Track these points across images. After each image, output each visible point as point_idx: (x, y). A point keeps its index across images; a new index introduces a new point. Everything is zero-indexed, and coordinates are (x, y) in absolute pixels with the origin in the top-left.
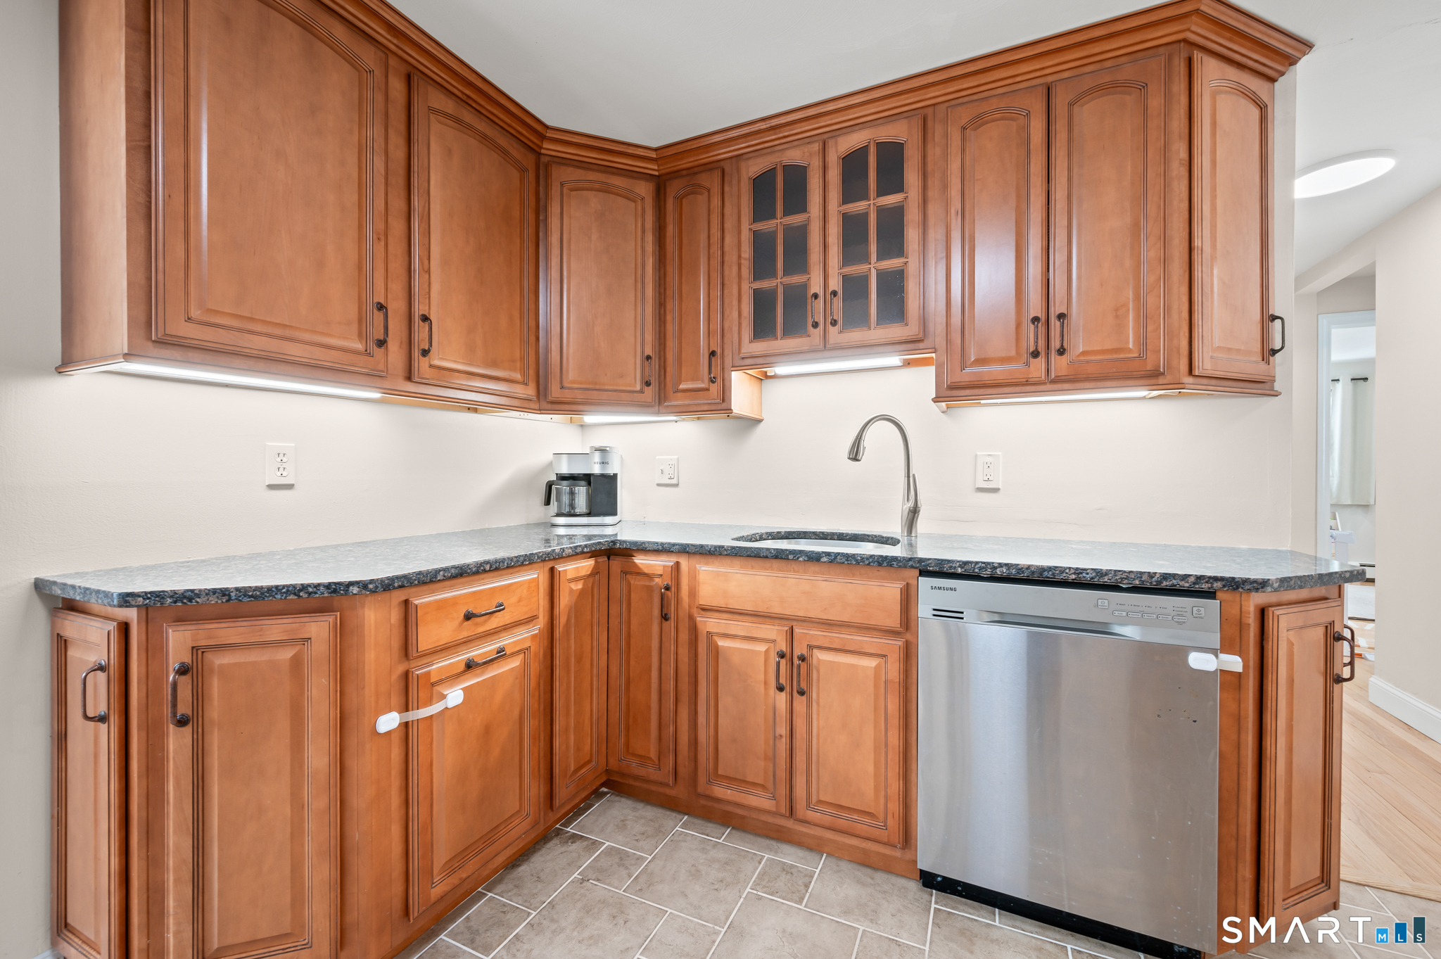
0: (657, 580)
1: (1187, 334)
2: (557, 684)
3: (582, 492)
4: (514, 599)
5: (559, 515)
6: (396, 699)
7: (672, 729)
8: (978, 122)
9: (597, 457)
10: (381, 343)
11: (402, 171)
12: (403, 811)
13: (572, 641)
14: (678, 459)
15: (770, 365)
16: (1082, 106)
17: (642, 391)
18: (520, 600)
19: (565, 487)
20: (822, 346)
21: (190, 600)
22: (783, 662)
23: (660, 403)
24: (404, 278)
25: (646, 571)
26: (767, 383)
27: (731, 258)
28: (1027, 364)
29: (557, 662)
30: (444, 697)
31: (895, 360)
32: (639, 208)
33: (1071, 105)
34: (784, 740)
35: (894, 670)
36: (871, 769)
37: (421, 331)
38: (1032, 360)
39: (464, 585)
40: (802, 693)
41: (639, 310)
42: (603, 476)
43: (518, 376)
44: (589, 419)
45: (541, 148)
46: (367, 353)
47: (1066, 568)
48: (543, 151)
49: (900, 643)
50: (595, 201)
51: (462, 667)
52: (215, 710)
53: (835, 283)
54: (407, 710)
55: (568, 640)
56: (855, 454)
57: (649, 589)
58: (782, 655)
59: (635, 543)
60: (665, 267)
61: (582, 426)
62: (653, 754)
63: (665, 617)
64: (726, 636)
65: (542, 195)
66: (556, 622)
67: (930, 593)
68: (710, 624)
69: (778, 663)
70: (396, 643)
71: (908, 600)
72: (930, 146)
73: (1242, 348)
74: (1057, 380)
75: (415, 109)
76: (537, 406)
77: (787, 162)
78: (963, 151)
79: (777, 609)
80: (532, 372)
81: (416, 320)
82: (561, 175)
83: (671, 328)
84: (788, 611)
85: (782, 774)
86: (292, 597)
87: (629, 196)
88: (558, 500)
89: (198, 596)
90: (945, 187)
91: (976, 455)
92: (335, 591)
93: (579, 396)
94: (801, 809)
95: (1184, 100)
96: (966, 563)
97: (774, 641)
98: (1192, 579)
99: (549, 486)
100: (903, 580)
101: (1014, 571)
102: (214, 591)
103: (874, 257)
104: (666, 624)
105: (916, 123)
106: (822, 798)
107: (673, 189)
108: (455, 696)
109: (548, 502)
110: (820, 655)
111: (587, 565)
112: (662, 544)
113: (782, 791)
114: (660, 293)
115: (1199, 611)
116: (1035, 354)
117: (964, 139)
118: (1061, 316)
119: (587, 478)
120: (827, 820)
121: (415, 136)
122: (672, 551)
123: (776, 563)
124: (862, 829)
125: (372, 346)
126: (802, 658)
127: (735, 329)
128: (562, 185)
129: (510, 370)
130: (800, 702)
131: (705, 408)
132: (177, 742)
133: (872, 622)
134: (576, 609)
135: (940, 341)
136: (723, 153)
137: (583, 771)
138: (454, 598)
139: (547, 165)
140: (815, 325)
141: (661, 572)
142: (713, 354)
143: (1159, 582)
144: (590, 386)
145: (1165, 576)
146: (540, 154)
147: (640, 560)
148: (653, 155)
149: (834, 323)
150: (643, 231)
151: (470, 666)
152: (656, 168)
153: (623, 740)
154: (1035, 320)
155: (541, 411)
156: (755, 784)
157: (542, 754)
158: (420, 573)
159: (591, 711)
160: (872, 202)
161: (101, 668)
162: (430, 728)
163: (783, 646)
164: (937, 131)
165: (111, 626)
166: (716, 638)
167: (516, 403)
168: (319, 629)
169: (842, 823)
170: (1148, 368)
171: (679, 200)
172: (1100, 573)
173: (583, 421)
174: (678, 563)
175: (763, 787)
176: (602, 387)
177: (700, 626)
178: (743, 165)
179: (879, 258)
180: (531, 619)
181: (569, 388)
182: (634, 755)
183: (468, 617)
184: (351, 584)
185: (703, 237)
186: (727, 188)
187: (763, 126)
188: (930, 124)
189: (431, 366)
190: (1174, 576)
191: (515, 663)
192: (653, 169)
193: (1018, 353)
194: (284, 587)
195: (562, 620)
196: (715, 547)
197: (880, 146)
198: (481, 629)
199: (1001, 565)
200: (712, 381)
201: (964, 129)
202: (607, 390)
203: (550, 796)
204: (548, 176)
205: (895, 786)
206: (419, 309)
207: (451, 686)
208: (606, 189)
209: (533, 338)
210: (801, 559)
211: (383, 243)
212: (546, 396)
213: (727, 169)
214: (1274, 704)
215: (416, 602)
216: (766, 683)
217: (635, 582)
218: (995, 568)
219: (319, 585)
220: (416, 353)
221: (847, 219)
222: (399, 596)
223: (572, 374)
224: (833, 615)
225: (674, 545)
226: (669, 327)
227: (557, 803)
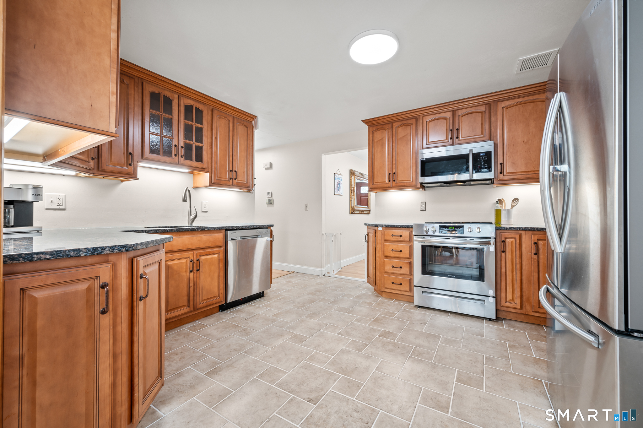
8: (220, 117)
9: (31, 191)
16: (239, 125)
17: (90, 162)
31: (187, 171)
34: (192, 287)
36: (216, 284)
38: (230, 180)
40: (197, 271)
53: (182, 144)
56: (185, 199)
58: (191, 261)
64: (172, 260)
67: (231, 235)
69: (189, 264)
71: (226, 237)
74: (234, 185)
77: (165, 94)
78: (217, 122)
84: (194, 247)
85: (191, 298)
91: (202, 202)
94: (197, 306)
96: (237, 226)
97: (189, 257)
100: (225, 233)
101: (245, 227)
106: (204, 299)
110: (202, 258)
113: (191, 303)
115: (268, 231)
117: (217, 119)
118: (235, 171)
119: (13, 203)
124: (214, 301)
126: (197, 260)
127: (140, 146)
130: (197, 274)
133: (216, 245)
135: (210, 170)
140: (176, 155)
142: (130, 154)
143: (263, 227)
149: (182, 157)
154: (231, 171)
160: (194, 124)
163: (192, 258)
164: (210, 113)
169: (208, 303)
170: (248, 186)
175: (184, 305)
179: (196, 141)
185: (124, 102)
200: (130, 165)
201: (217, 116)
210: (199, 230)
216: (186, 271)
218: (242, 227)
221: (186, 124)
224: (206, 245)
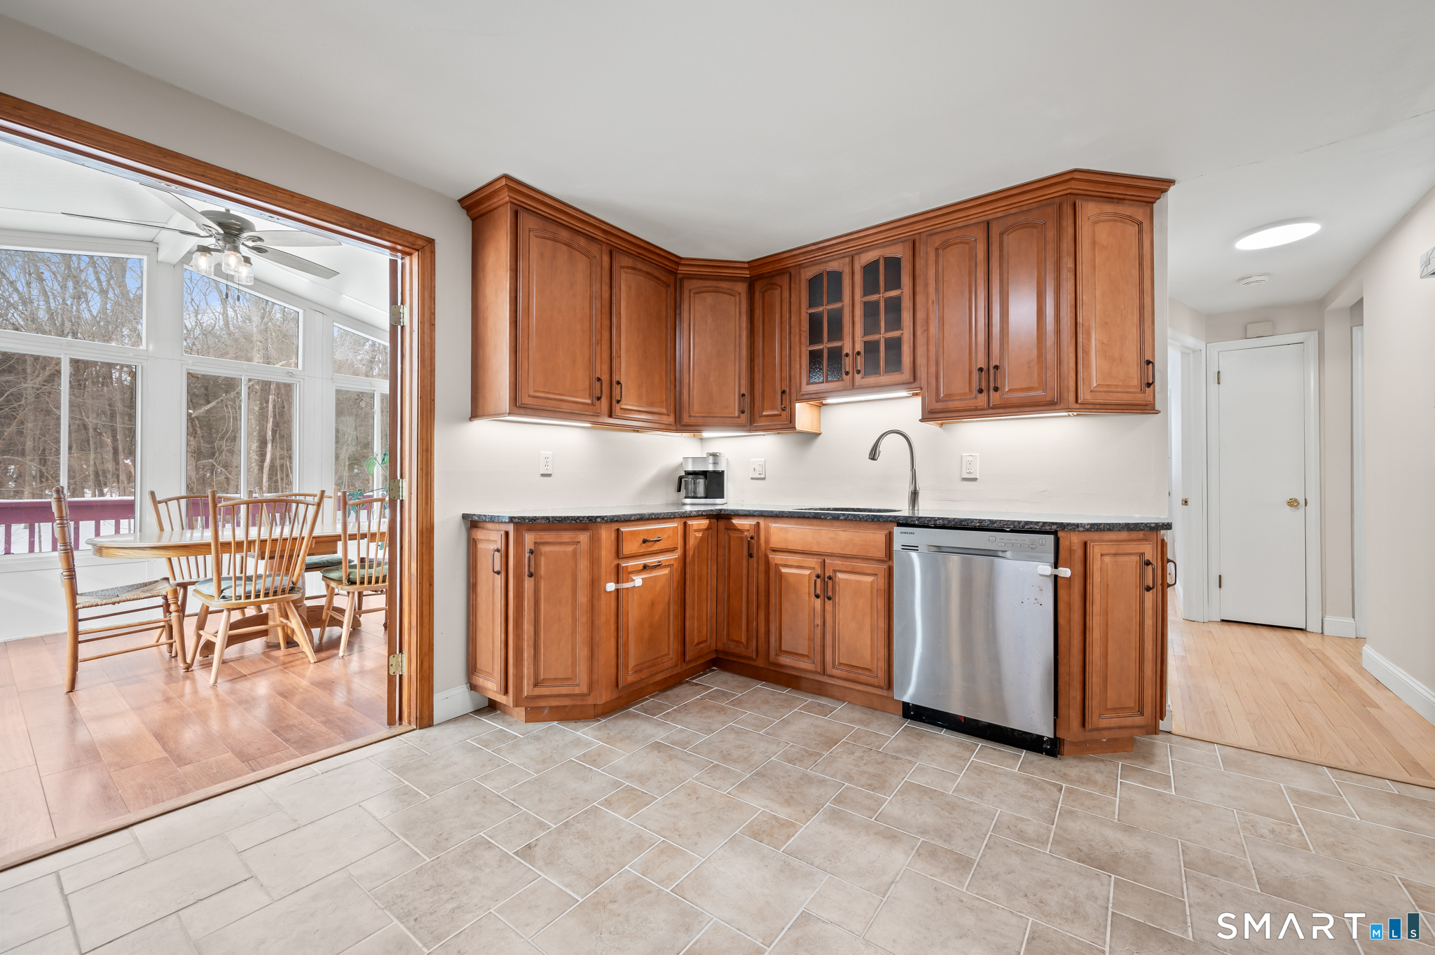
0: (746, 533)
1: (1074, 378)
2: (688, 589)
3: (701, 482)
4: (665, 536)
5: (686, 498)
6: (613, 577)
7: (755, 624)
8: (946, 245)
9: (711, 459)
10: (599, 399)
11: (608, 304)
12: (616, 633)
13: (696, 567)
14: (765, 461)
15: (824, 398)
16: (1008, 235)
17: (739, 417)
18: (669, 537)
19: (690, 478)
20: (851, 387)
21: (535, 521)
22: (819, 580)
23: (751, 424)
24: (608, 362)
25: (739, 528)
26: (823, 408)
27: (795, 330)
28: (976, 398)
29: (688, 576)
30: (634, 580)
32: (738, 299)
33: (1001, 234)
34: (819, 627)
35: (881, 582)
36: (869, 642)
37: (616, 389)
38: (979, 395)
39: (642, 525)
40: (829, 598)
41: (737, 365)
42: (715, 472)
43: (664, 411)
44: (705, 434)
45: (678, 270)
46: (593, 404)
47: (974, 520)
48: (679, 272)
49: (885, 567)
50: (709, 298)
51: (641, 567)
52: (543, 571)
53: (859, 347)
54: (618, 583)
55: (694, 565)
56: (873, 455)
57: (741, 539)
58: (818, 577)
59: (733, 511)
60: (754, 336)
61: (702, 439)
62: (744, 640)
63: (751, 556)
64: (786, 566)
65: (678, 299)
66: (687, 553)
67: (901, 536)
68: (777, 558)
69: (815, 581)
70: (613, 549)
71: (889, 539)
72: (917, 259)
73: (1120, 384)
74: (994, 407)
75: (614, 269)
76: (675, 429)
77: (829, 269)
78: (937, 262)
79: (815, 549)
80: (672, 408)
81: (614, 383)
82: (689, 285)
83: (758, 376)
84: (822, 550)
85: (818, 648)
86: (574, 522)
87: (731, 293)
88: (686, 488)
89: (538, 519)
90: (926, 285)
91: (962, 456)
92: (591, 520)
93: (700, 421)
94: (829, 670)
95: (1071, 231)
96: (920, 518)
97: (814, 568)
98: (1041, 524)
99: (680, 478)
100: (888, 529)
101: (946, 522)
102: (544, 517)
103: (883, 330)
104: (751, 560)
105: (909, 246)
106: (841, 661)
107: (758, 287)
108: (638, 581)
109: (679, 490)
110: (840, 575)
111: (704, 523)
112: (749, 511)
113: (818, 658)
114: (751, 353)
115: (1042, 541)
116: (981, 391)
117: (937, 256)
118: (996, 367)
119: (704, 474)
120: (844, 674)
121: (614, 284)
122: (754, 516)
123: (815, 522)
124: (863, 678)
125: (595, 400)
126: (830, 578)
127: (798, 376)
128: (690, 291)
129: (660, 407)
130: (829, 604)
131: (779, 427)
132: (528, 584)
133: (870, 555)
134: (699, 547)
135: (924, 383)
136: (790, 263)
137: (702, 645)
138: (638, 530)
139: (681, 280)
140: (847, 373)
141: (748, 528)
142: (783, 392)
143: (1023, 527)
144: (707, 415)
145: (1027, 523)
146: (677, 273)
147: (735, 521)
148: (747, 266)
149: (859, 372)
150: (740, 314)
151: (645, 567)
152: (748, 273)
153: (725, 632)
154: (981, 370)
155: (677, 431)
156: (803, 655)
157: (679, 628)
158: (624, 515)
159: (707, 611)
160: (881, 295)
161: (498, 550)
162: (627, 594)
163: (819, 571)
164: (921, 249)
165: (503, 533)
166: (780, 568)
167: (663, 427)
168: (584, 537)
169: (852, 676)
170: (1048, 400)
171: (763, 293)
172: (992, 522)
173: (702, 436)
174: (758, 523)
175: (807, 656)
176: (714, 415)
177: (770, 560)
178: (803, 271)
179: (886, 331)
180: (673, 550)
181: (694, 417)
182: (732, 641)
183: (645, 541)
184: (598, 517)
185: (778, 317)
186: (793, 285)
187: (814, 247)
188: (917, 245)
189: (621, 409)
190: (1031, 523)
191: (666, 571)
192: (746, 274)
193: (970, 391)
194: (571, 517)
195: (690, 553)
196: (780, 512)
197: (886, 259)
198: (650, 549)
199: (939, 519)
200: (783, 410)
201: (937, 249)
202: (716, 417)
203: (684, 653)
204: (682, 286)
205: (882, 652)
206: (615, 379)
207: (637, 575)
208: (717, 291)
209: (673, 387)
210: (828, 518)
211: (600, 345)
212: (680, 422)
213: (793, 273)
214: (1091, 597)
215: (622, 530)
216: (809, 594)
217: (734, 535)
218: (936, 520)
219: (584, 517)
220: (614, 402)
221: (866, 305)
222: (615, 526)
223: (696, 408)
224: (847, 551)
225: (756, 511)
226: (757, 375)
227: (688, 658)
